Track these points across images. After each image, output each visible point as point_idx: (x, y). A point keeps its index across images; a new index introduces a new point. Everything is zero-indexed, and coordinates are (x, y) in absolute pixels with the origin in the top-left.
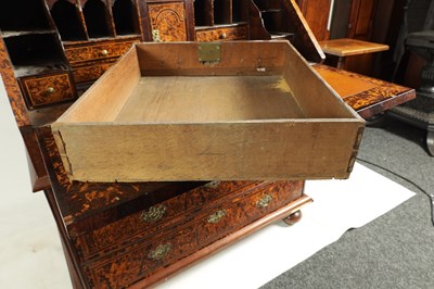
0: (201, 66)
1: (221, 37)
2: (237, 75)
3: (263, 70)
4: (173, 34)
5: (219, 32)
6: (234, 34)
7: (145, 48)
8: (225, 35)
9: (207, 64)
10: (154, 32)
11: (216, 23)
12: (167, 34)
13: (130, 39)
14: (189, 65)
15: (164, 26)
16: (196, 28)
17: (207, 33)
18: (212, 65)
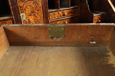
0: (51, 40)
1: (64, 15)
2: (76, 46)
3: (94, 43)
4: (34, 15)
5: (63, 12)
6: (71, 13)
7: (11, 29)
8: (66, 14)
9: (55, 39)
10: (21, 15)
11: (61, 7)
12: (31, 15)
13: (5, 20)
14: (42, 39)
15: (28, 11)
16: (49, 11)
17: (56, 13)
18: (59, 40)
